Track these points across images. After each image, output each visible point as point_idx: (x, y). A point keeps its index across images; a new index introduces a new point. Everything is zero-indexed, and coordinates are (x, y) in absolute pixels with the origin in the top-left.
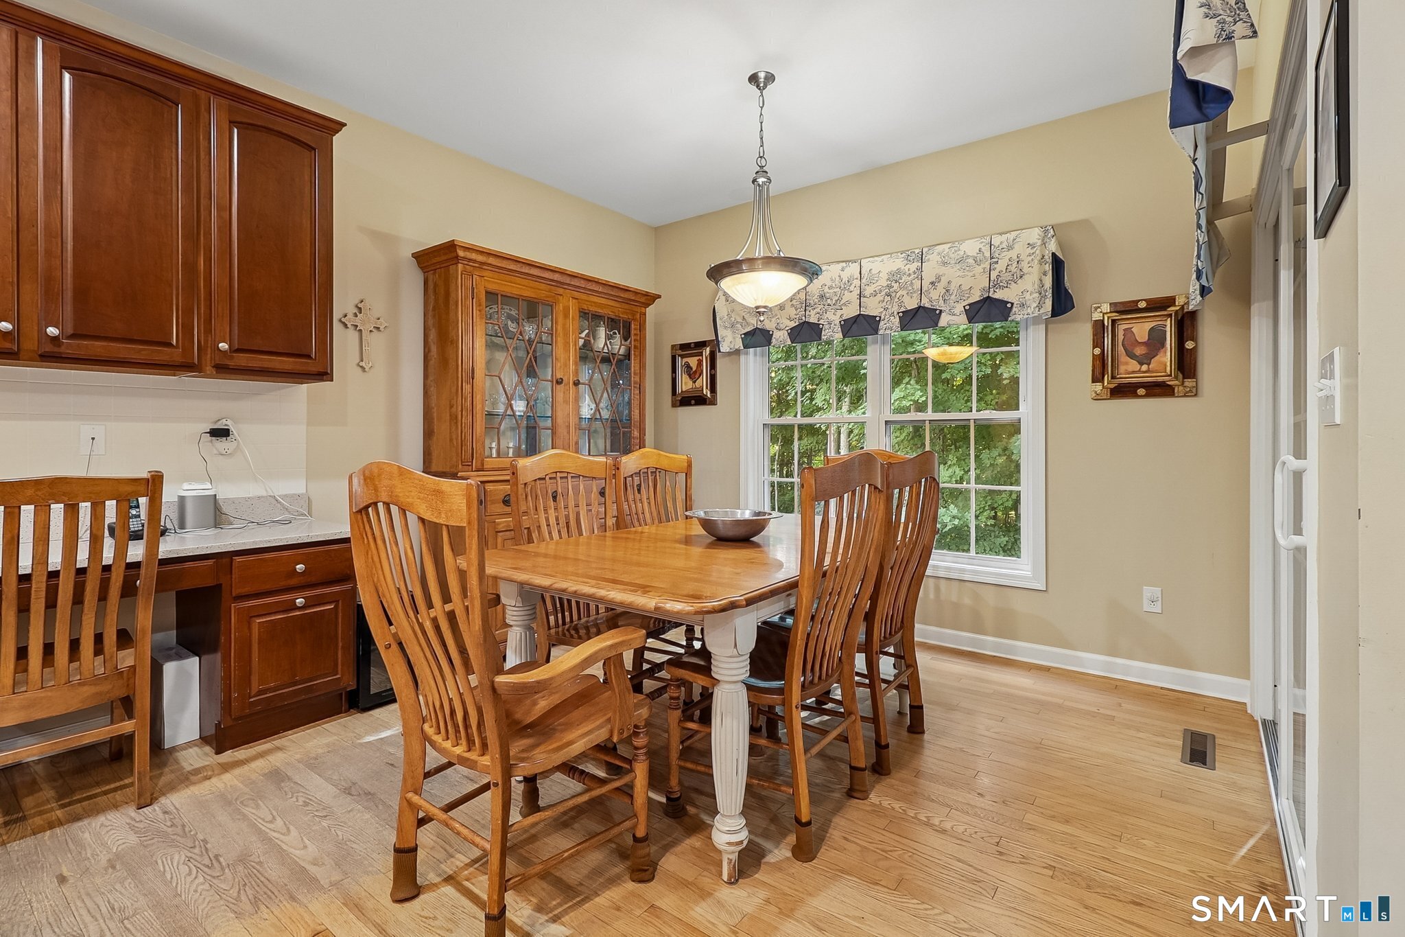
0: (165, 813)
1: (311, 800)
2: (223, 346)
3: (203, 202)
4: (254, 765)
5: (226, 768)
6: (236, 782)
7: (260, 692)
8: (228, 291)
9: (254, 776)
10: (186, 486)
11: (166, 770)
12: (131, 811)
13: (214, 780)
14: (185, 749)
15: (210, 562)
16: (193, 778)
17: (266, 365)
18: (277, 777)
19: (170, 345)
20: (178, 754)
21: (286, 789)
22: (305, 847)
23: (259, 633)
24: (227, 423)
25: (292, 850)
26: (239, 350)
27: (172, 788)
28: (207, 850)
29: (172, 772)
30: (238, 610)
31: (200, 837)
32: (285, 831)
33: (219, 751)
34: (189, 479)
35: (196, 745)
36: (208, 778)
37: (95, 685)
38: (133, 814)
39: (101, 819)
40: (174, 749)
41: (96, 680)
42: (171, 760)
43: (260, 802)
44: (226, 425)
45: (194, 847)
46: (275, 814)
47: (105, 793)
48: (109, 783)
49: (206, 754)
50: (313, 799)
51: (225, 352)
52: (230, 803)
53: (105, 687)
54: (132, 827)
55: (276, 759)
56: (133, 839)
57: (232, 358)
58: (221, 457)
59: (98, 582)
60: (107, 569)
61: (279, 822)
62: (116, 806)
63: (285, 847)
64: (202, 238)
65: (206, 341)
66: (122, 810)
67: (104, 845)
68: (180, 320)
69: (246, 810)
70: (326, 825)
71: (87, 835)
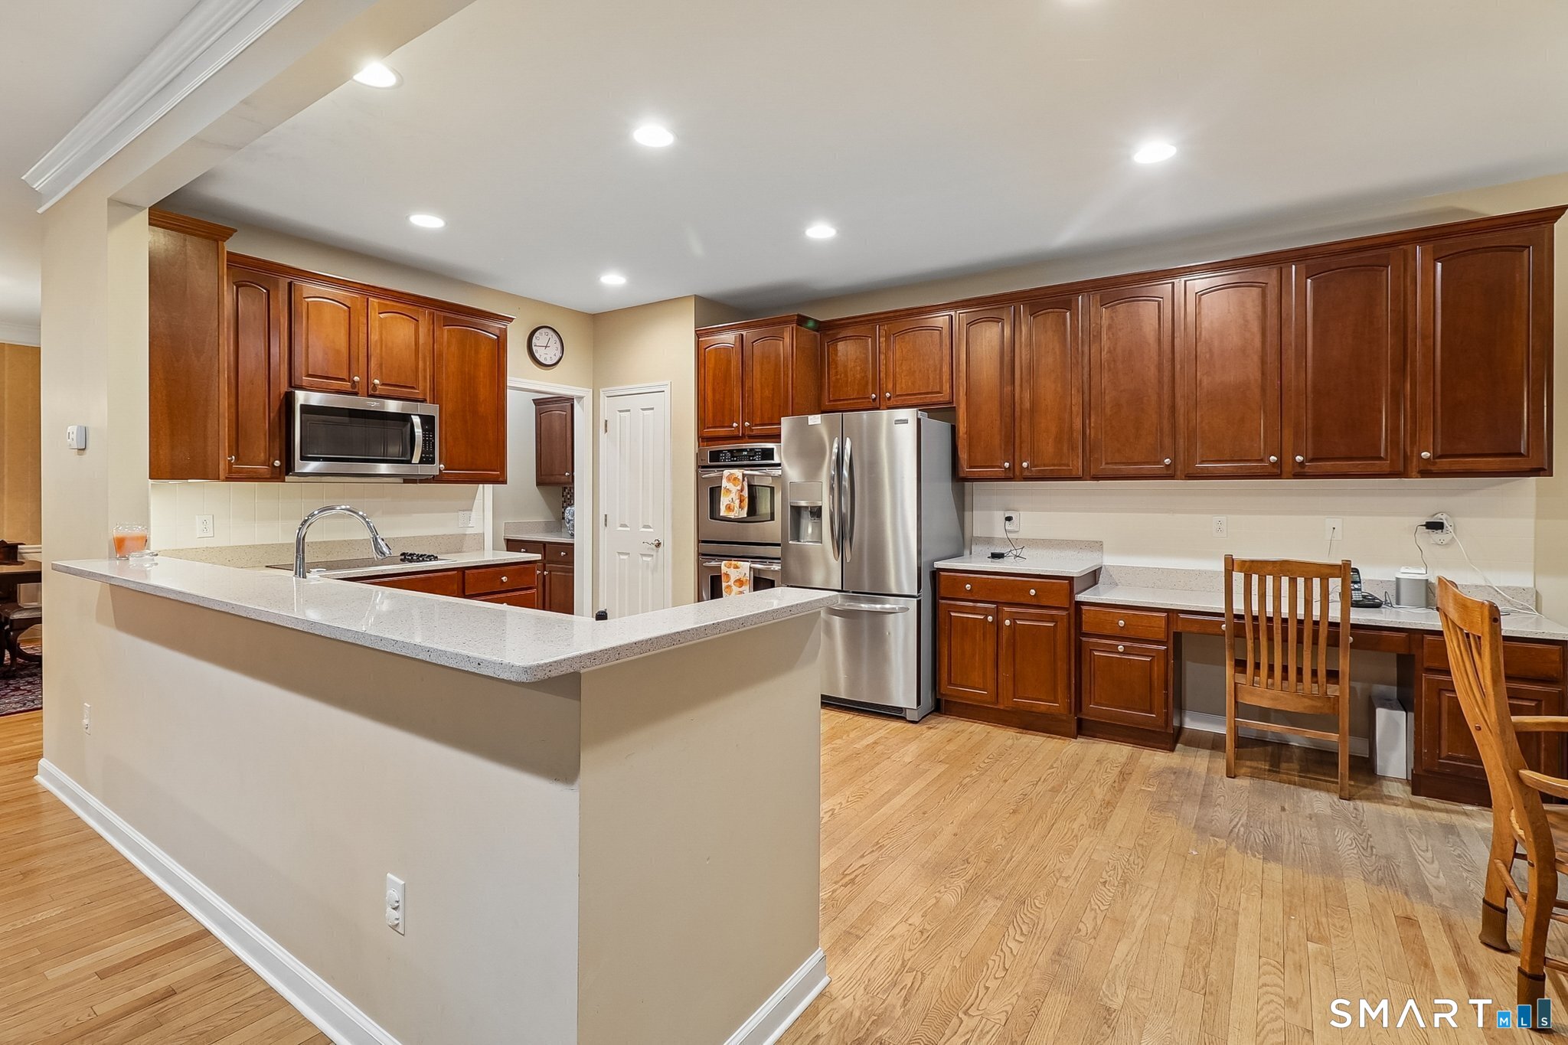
0: (1355, 809)
1: (1466, 856)
2: (1425, 454)
3: (1410, 336)
4: (1436, 814)
5: (1413, 805)
6: (1415, 817)
7: (1449, 758)
8: (1432, 406)
9: (1431, 821)
10: (1403, 570)
11: (1371, 787)
12: (1336, 798)
13: (1399, 808)
14: (1392, 781)
15: (1403, 635)
16: (1385, 800)
17: (1468, 467)
18: (1450, 829)
19: (1380, 458)
20: (1384, 782)
21: (1451, 840)
22: (1438, 877)
23: (1449, 706)
24: (1442, 517)
25: (1427, 874)
26: (1441, 457)
27: (1368, 798)
28: (1368, 840)
29: (1374, 790)
30: (1428, 680)
31: (1369, 832)
32: (1430, 860)
33: (1414, 793)
34: (1408, 564)
35: (1401, 782)
36: (1397, 805)
37: (1312, 700)
38: (1336, 800)
39: (1317, 793)
40: (1384, 777)
41: (1312, 697)
42: (1378, 783)
43: (1424, 837)
44: (1442, 519)
45: (1362, 835)
46: (1430, 848)
47: (1326, 781)
48: (1331, 777)
49: (1405, 791)
50: (1468, 856)
51: (1429, 459)
52: (1401, 826)
53: (1319, 704)
54: (1331, 806)
55: (1457, 820)
56: (1329, 811)
57: (1434, 464)
58: (1438, 547)
59: (1311, 631)
60: (1316, 623)
61: (1429, 854)
62: (1328, 791)
63: (1422, 868)
64: (1409, 366)
65: (1412, 452)
66: (1331, 794)
67: (1312, 806)
68: (1389, 438)
69: (1409, 835)
70: (1465, 875)
71: (1305, 796)
